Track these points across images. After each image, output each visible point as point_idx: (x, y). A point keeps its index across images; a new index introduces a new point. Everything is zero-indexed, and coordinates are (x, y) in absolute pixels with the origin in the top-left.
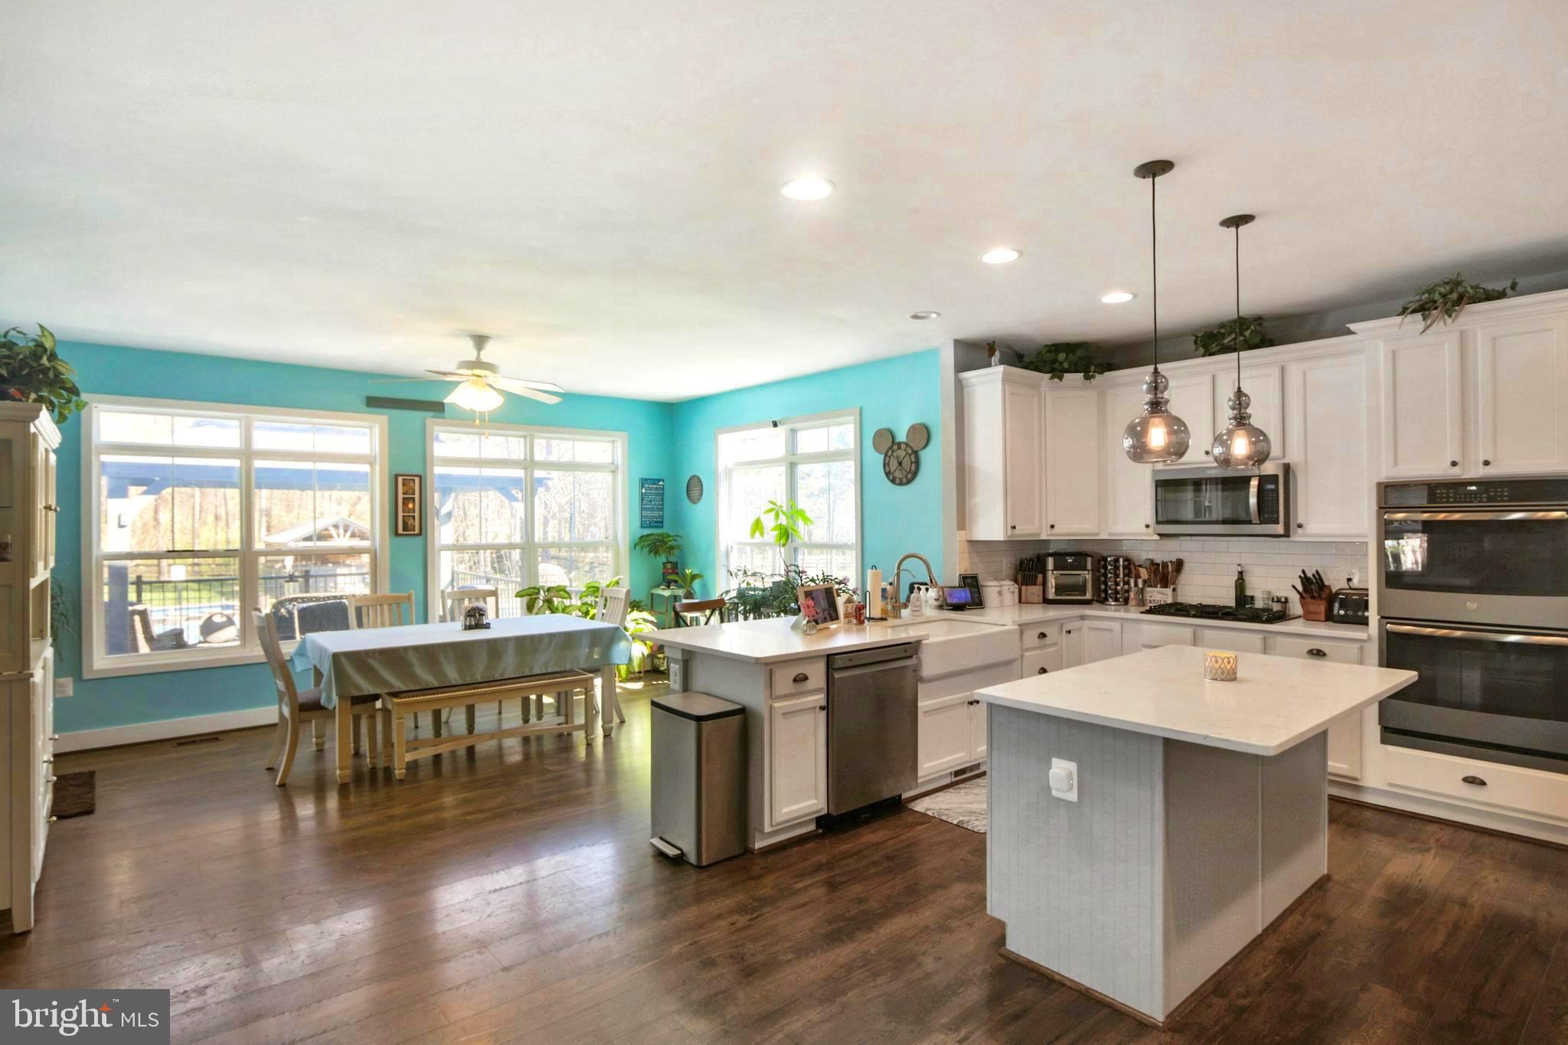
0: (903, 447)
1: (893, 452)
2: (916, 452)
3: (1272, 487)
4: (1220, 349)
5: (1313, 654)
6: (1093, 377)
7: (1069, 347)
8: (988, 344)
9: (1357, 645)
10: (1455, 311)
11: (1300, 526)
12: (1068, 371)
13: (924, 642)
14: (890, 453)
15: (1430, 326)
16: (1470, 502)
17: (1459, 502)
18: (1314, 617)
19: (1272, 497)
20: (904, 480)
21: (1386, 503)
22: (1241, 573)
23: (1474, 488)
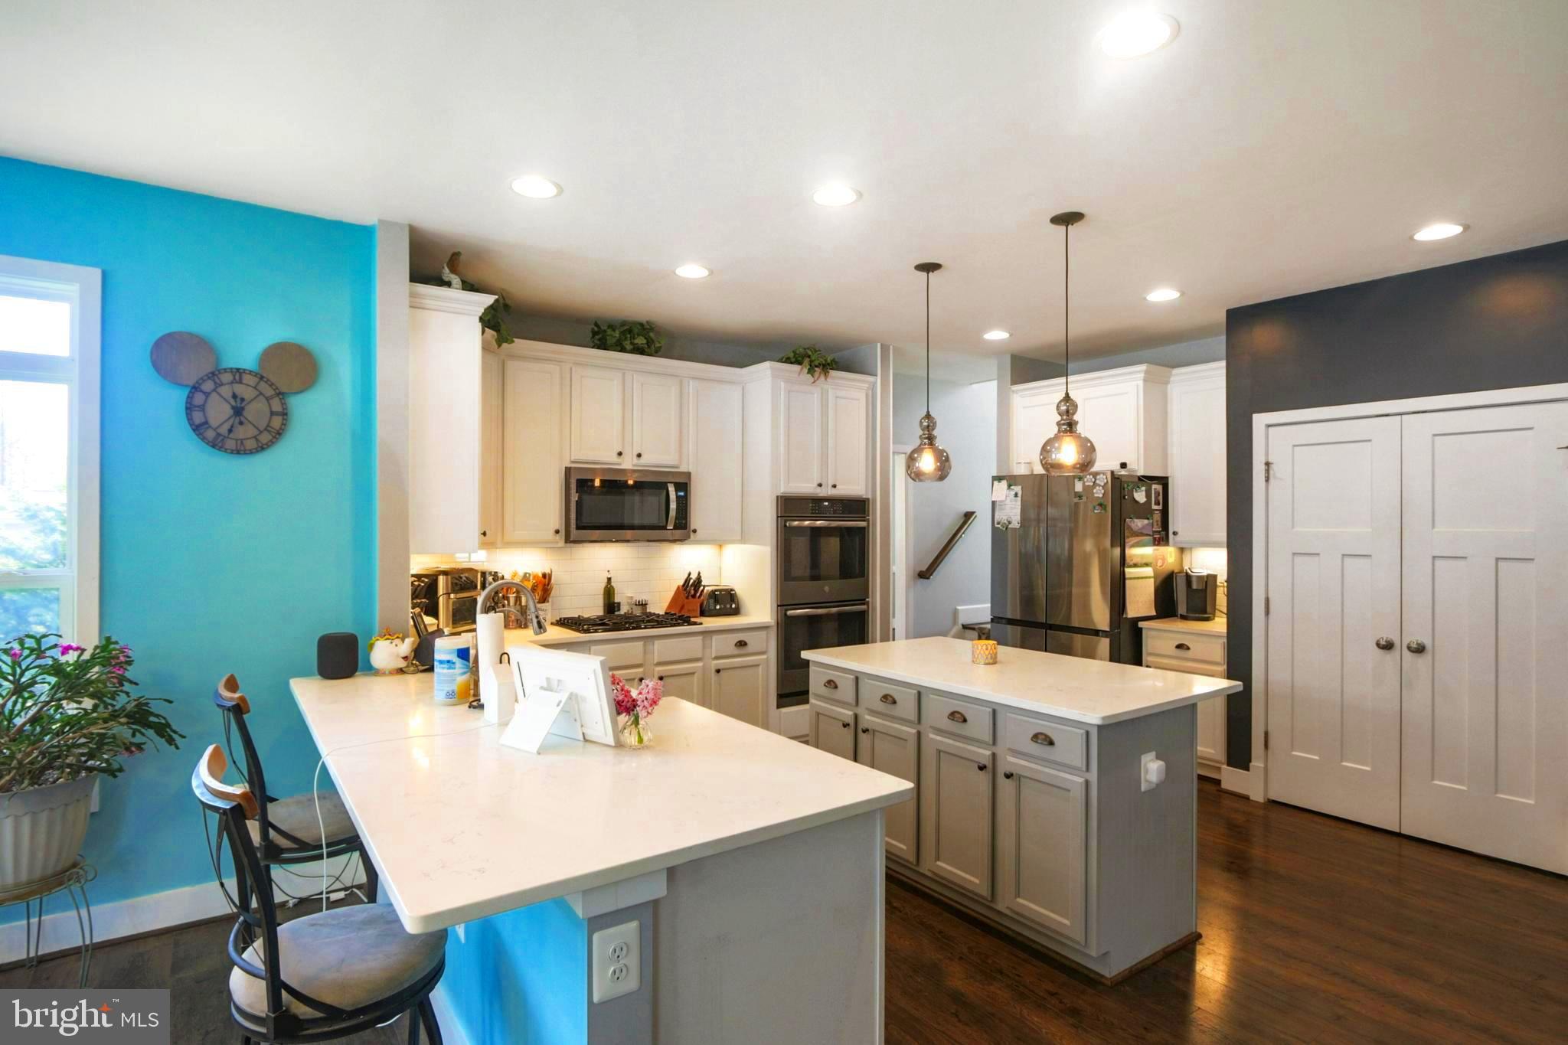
1: (216, 386)
2: (282, 393)
3: (683, 494)
5: (739, 645)
8: (454, 254)
11: (695, 531)
14: (205, 387)
20: (250, 444)
21: (785, 512)
22: (609, 579)
23: (827, 504)
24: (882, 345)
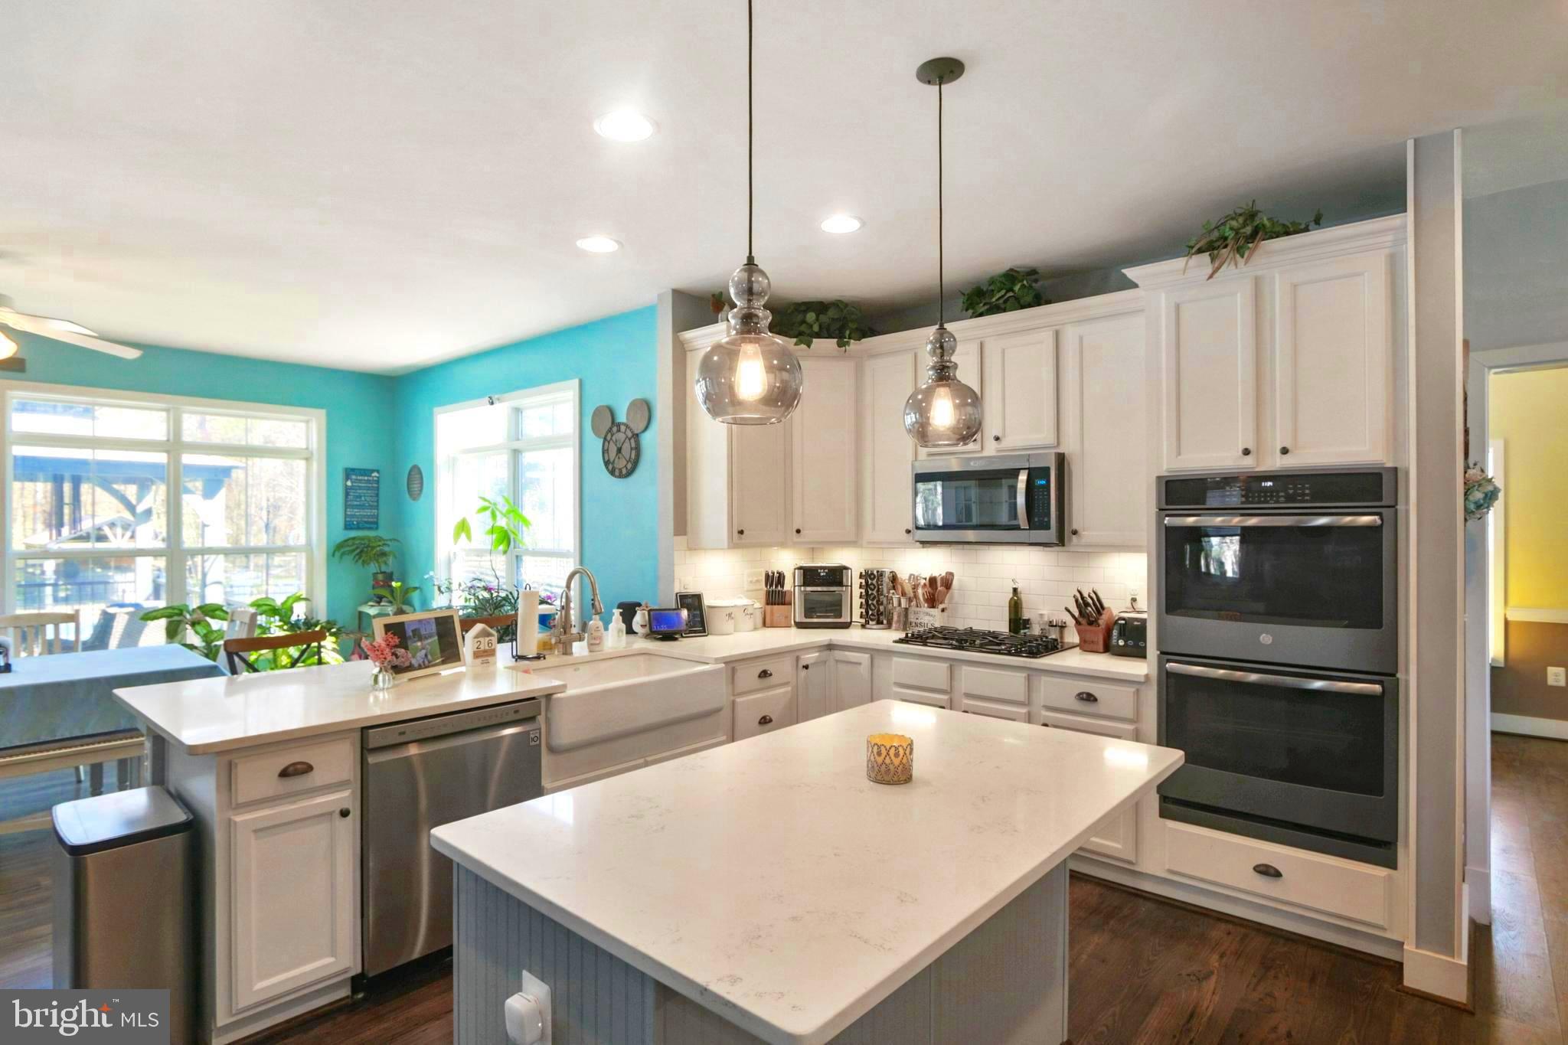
0: (623, 428)
1: (612, 436)
2: (637, 435)
3: (1043, 482)
4: (990, 307)
5: (1082, 699)
6: (848, 343)
7: (820, 307)
8: (713, 295)
9: (1132, 690)
10: (1249, 248)
11: (1075, 533)
12: (818, 336)
13: (555, 696)
14: (609, 438)
15: (1218, 268)
16: (1267, 502)
17: (1252, 503)
18: (1092, 647)
19: (1043, 495)
20: (624, 471)
21: (1167, 503)
22: (1015, 590)
23: (1270, 484)
24: (1415, 140)
